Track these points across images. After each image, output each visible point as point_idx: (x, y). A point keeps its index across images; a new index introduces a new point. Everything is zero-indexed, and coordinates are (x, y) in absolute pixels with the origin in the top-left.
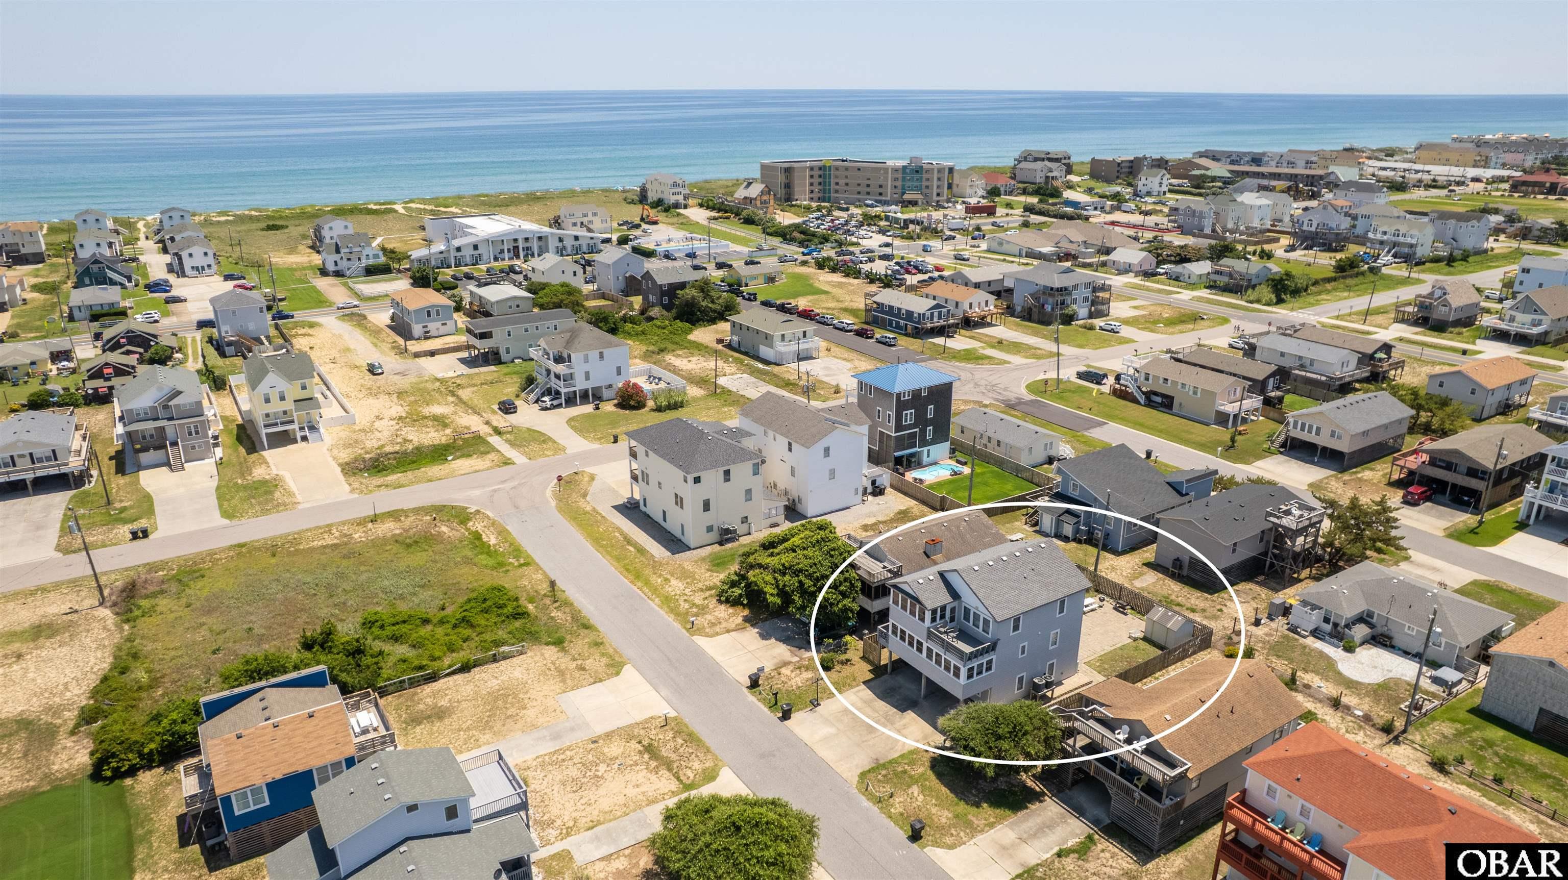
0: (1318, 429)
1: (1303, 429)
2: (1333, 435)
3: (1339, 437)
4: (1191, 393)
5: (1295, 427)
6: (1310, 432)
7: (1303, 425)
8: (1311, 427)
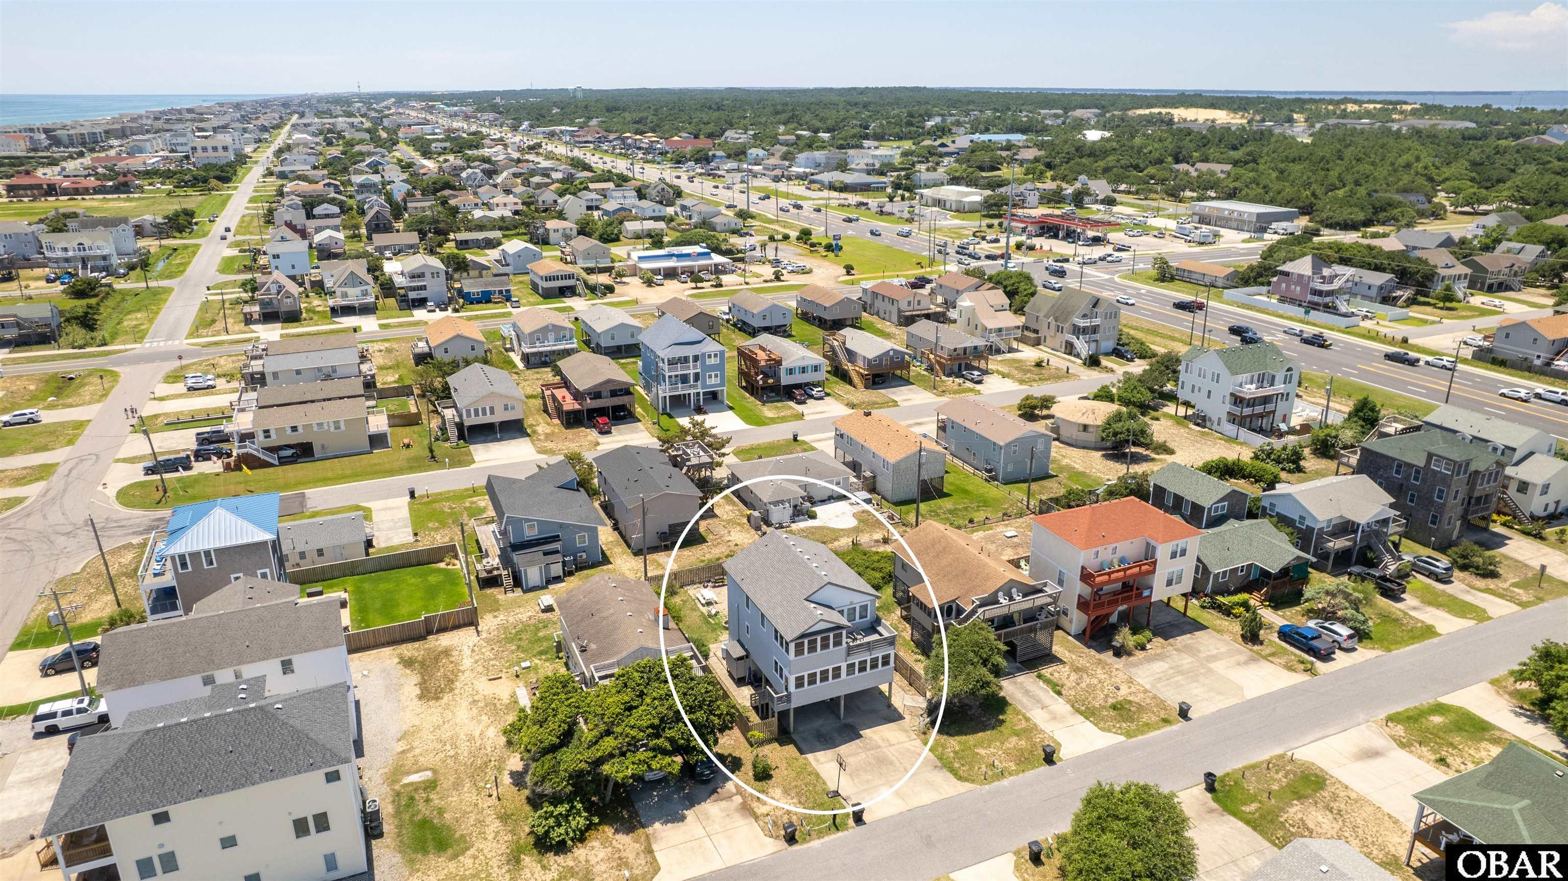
0: (492, 409)
1: (477, 414)
2: (506, 408)
3: (513, 408)
4: (332, 429)
5: (469, 415)
6: (484, 413)
7: (476, 411)
8: (484, 410)
